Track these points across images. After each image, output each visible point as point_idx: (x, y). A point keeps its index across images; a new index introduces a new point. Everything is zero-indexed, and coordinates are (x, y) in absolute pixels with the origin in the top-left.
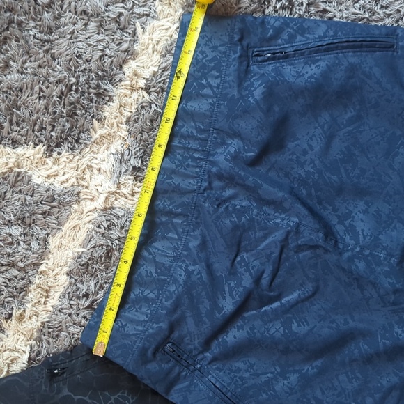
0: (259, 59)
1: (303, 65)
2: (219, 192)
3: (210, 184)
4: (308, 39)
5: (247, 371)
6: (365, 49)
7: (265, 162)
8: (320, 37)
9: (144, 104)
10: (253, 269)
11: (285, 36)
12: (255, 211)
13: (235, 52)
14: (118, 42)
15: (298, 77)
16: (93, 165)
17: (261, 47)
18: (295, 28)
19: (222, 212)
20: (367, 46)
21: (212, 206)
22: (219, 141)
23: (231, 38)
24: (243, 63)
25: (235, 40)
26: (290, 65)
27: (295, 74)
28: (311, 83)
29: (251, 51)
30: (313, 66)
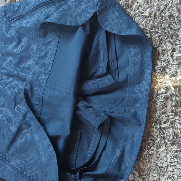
0: (14, 20)
1: (29, 18)
2: (6, 80)
3: (2, 78)
4: (30, 6)
5: (27, 158)
6: (51, 4)
7: (22, 63)
8: (33, 4)
10: (22, 110)
11: (22, 8)
12: (20, 85)
13: (4, 20)
15: (27, 24)
17: (15, 15)
18: (25, 4)
19: (7, 88)
20: (51, 3)
21: (3, 87)
22: (4, 59)
23: (2, 15)
24: (7, 24)
25: (3, 15)
26: (25, 19)
27: (27, 23)
28: (32, 24)
29: (11, 18)
30: (33, 17)
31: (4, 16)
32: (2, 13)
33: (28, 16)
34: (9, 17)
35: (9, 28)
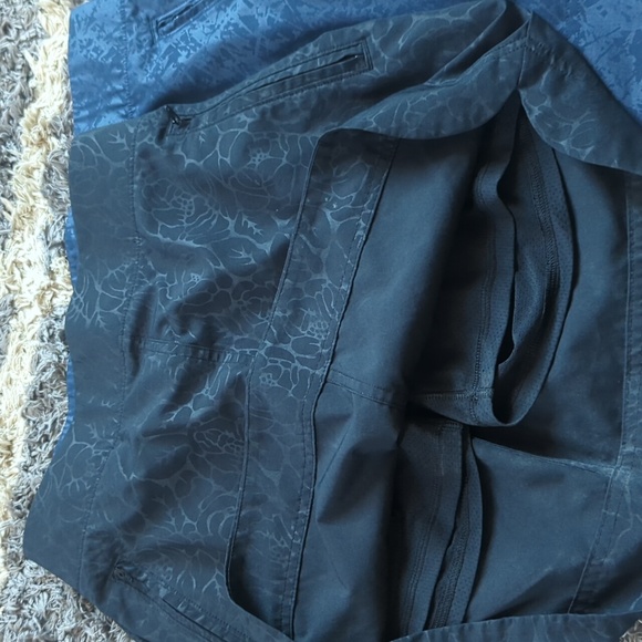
0: (164, 29)
1: (216, 14)
9: (56, 155)
13: (131, 32)
14: (10, 87)
15: (212, 33)
16: (21, 260)
17: (166, 11)
23: (123, 13)
24: (144, 44)
25: (127, 15)
26: (202, 20)
27: (209, 30)
28: (230, 33)
29: (154, 22)
30: (229, 10)
31: (132, 18)
32: (123, 7)
33: (213, 8)
34: (148, 19)
35: (151, 56)
